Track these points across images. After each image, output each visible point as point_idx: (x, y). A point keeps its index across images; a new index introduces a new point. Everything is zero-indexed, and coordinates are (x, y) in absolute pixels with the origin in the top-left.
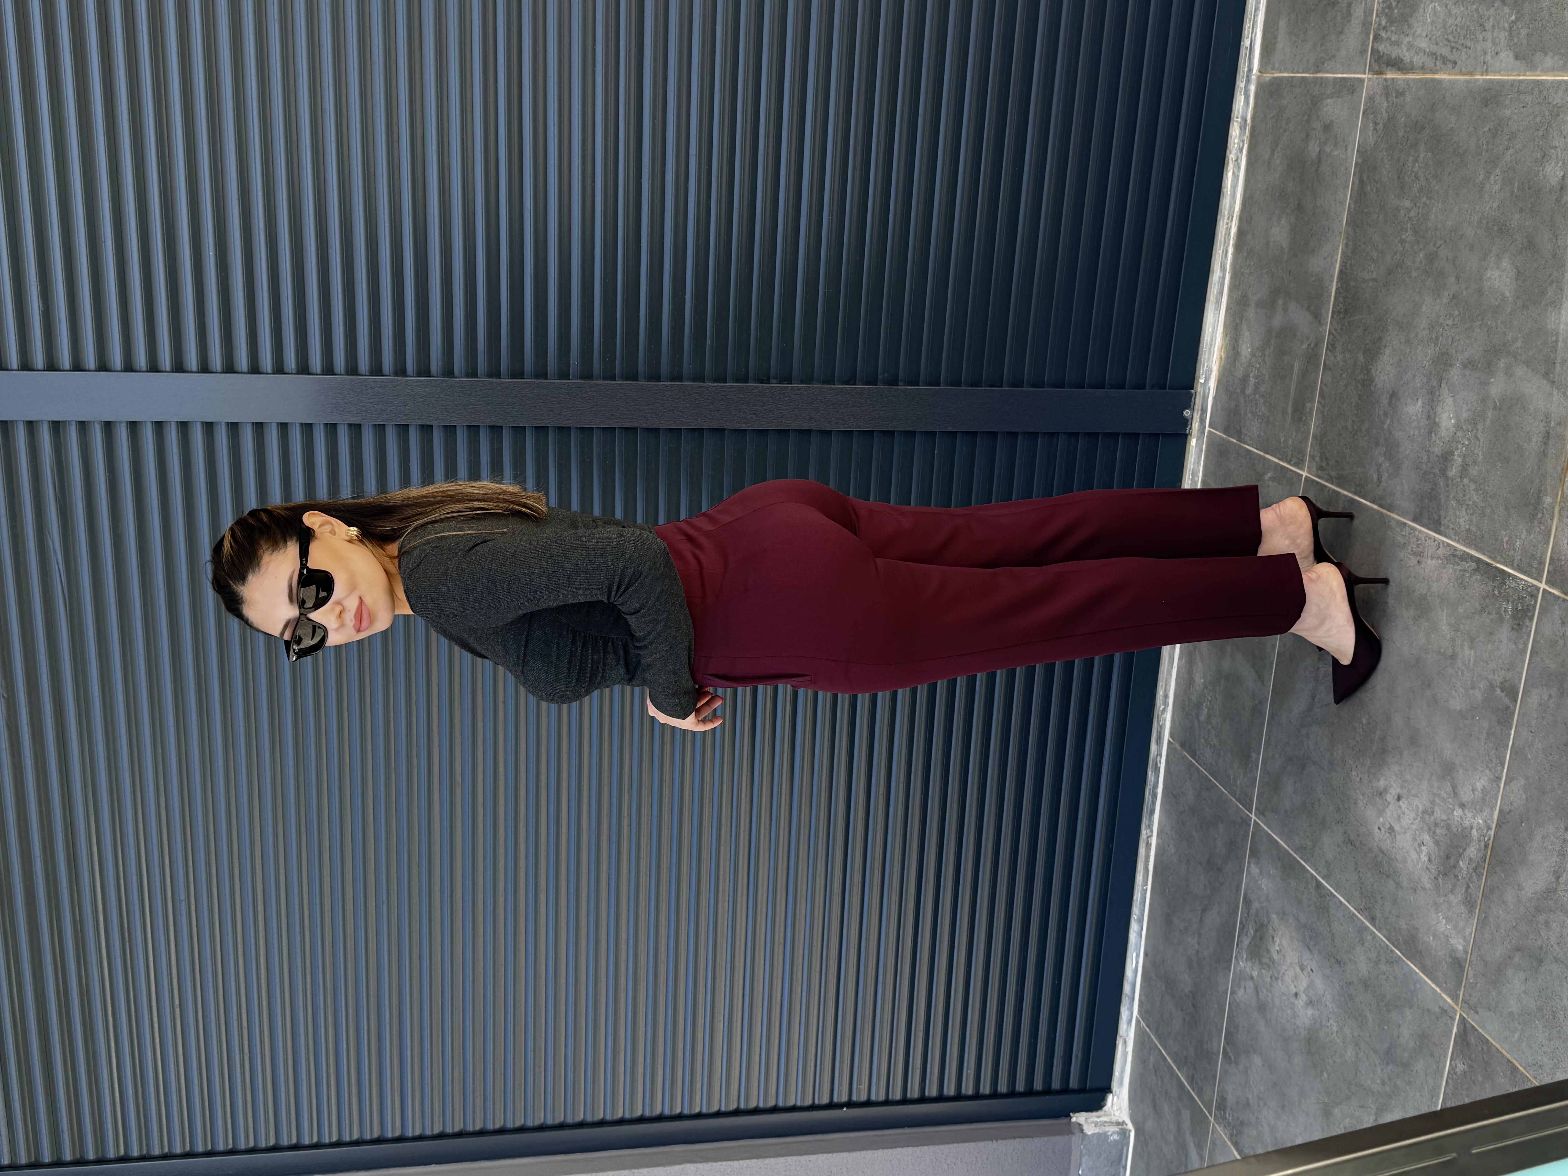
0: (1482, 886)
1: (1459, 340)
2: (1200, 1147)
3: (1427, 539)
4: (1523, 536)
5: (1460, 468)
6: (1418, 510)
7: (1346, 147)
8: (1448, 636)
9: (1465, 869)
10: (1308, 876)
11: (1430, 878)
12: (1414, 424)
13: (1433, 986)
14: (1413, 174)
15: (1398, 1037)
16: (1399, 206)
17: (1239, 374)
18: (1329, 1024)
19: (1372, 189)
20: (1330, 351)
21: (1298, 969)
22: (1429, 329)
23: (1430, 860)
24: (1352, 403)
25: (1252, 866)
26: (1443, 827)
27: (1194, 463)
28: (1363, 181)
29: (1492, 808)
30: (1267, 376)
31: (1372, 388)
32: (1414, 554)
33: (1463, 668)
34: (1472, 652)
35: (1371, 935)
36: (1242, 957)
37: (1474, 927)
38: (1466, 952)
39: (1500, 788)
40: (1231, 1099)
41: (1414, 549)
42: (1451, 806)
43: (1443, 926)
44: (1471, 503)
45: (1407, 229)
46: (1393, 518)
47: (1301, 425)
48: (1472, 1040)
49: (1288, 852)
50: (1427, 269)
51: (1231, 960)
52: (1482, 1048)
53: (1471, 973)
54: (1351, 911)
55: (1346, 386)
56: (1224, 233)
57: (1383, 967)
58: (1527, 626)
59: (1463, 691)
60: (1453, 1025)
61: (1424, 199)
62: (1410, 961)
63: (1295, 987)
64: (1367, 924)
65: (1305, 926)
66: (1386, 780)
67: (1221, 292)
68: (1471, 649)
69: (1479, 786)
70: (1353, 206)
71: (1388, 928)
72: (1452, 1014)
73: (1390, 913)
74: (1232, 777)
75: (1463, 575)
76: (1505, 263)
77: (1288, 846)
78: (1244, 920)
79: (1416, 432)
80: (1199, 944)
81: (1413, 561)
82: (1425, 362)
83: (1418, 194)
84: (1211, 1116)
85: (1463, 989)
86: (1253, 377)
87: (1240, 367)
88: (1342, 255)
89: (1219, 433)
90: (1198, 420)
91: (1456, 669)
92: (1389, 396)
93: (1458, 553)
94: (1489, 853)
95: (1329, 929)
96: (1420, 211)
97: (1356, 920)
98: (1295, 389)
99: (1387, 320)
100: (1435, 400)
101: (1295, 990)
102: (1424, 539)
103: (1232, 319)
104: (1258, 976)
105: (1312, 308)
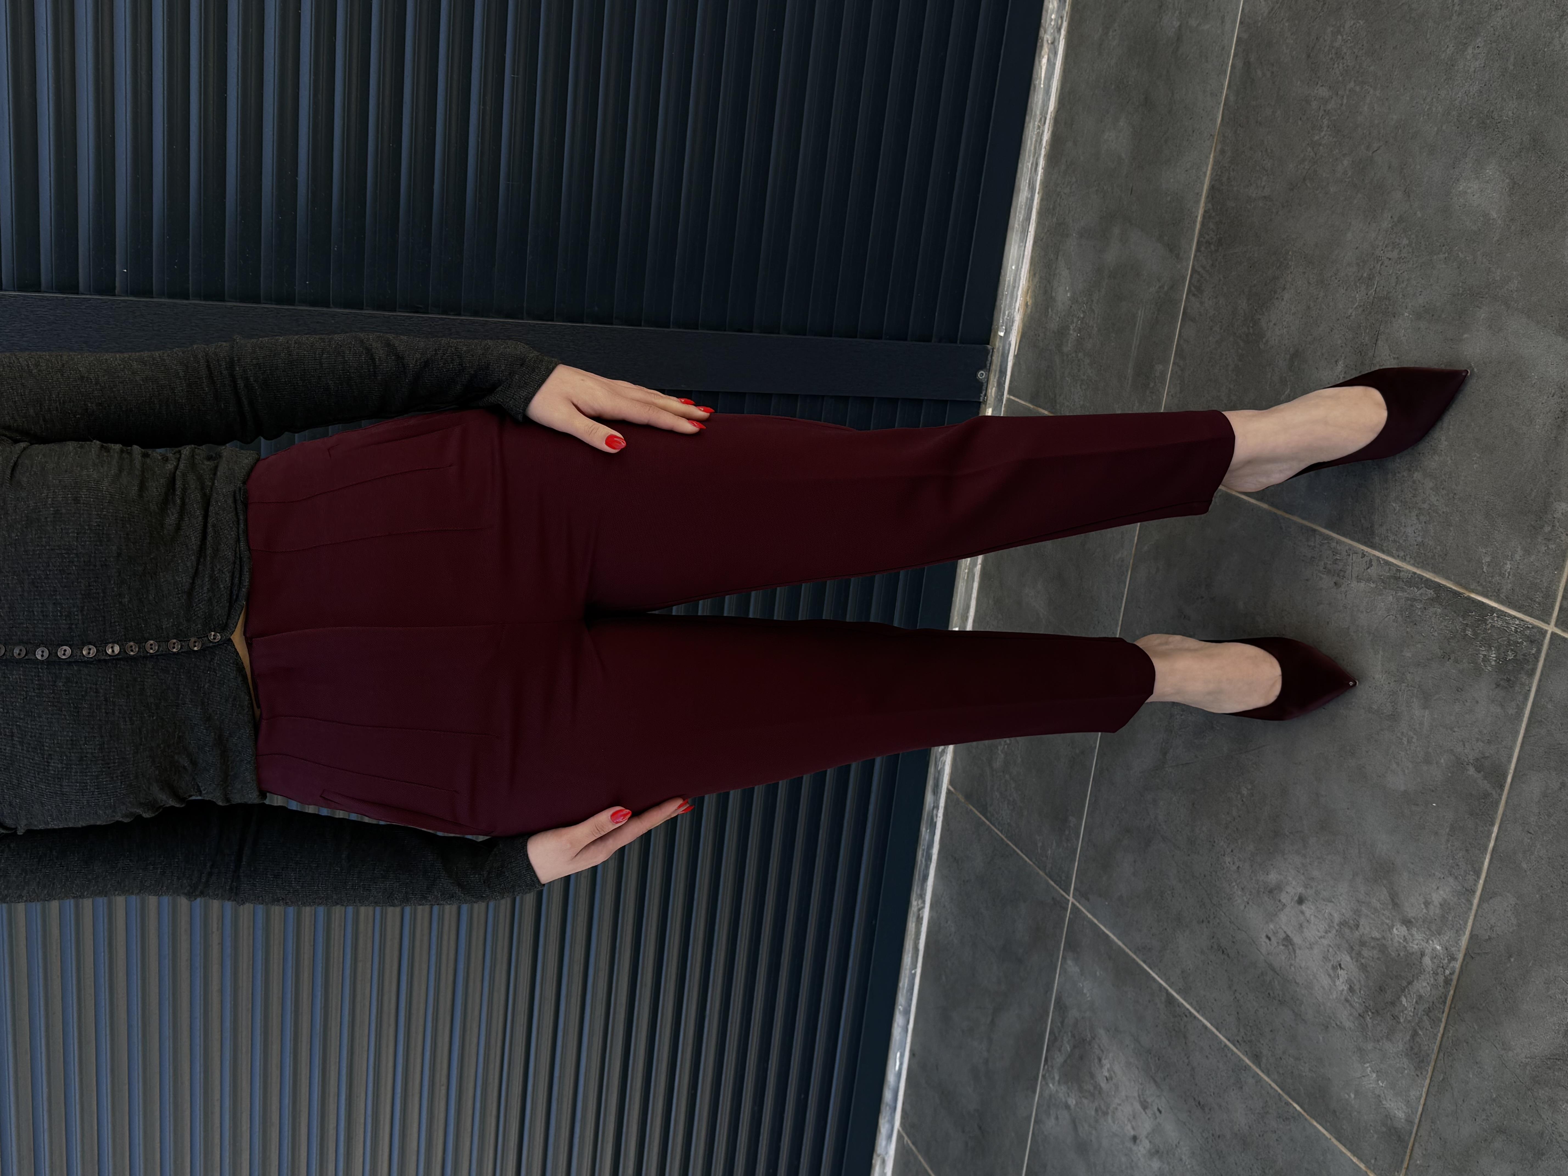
0: (1440, 1035)
1: (1409, 280)
3: (1351, 553)
4: (1517, 557)
8: (1386, 688)
9: (1411, 1009)
10: (1155, 986)
11: (1351, 1014)
13: (1355, 1160)
14: (1333, 51)
16: (1308, 96)
17: (1053, 326)
19: (1264, 74)
20: (1194, 295)
21: (1137, 1106)
22: (1358, 264)
23: (1351, 989)
24: (1227, 365)
25: (1070, 962)
26: (1373, 948)
28: (1249, 66)
29: (1459, 932)
30: (1095, 329)
31: (1262, 346)
32: (1329, 572)
33: (1411, 733)
34: (1427, 712)
35: (1253, 1077)
37: (1425, 1090)
38: (1410, 1122)
39: (1472, 904)
41: (1329, 566)
42: (1387, 921)
43: (1371, 1081)
44: (1426, 506)
45: (1322, 128)
46: (1295, 523)
47: (1149, 393)
49: (1123, 950)
50: (1356, 181)
51: (1036, 1079)
53: (1418, 1151)
54: (1221, 1042)
55: (1219, 342)
56: (1034, 141)
57: (1273, 1123)
58: (1523, 684)
59: (1411, 766)
61: (1352, 84)
62: (1318, 1122)
63: (1133, 1128)
64: (1247, 1061)
65: (1149, 1051)
66: (1280, 874)
68: (1425, 708)
69: (1437, 898)
70: (1232, 98)
71: (1281, 1071)
73: (1284, 1053)
74: (1040, 844)
75: (1412, 606)
76: (1490, 170)
77: (1124, 944)
78: (1056, 1031)
80: (988, 1051)
81: (1327, 582)
82: (1350, 311)
83: (1340, 79)
85: (1404, 1171)
86: (1074, 330)
87: (1054, 316)
88: (1214, 165)
89: (1023, 402)
90: (995, 385)
91: (1399, 734)
92: (1288, 357)
93: (1402, 574)
94: (1452, 992)
95: (1187, 1061)
96: (1345, 101)
97: (1229, 1055)
98: (1139, 345)
99: (1287, 253)
100: (1367, 362)
101: (1132, 1133)
102: (1345, 553)
103: (1042, 254)
104: (1076, 1105)
105: (1166, 238)
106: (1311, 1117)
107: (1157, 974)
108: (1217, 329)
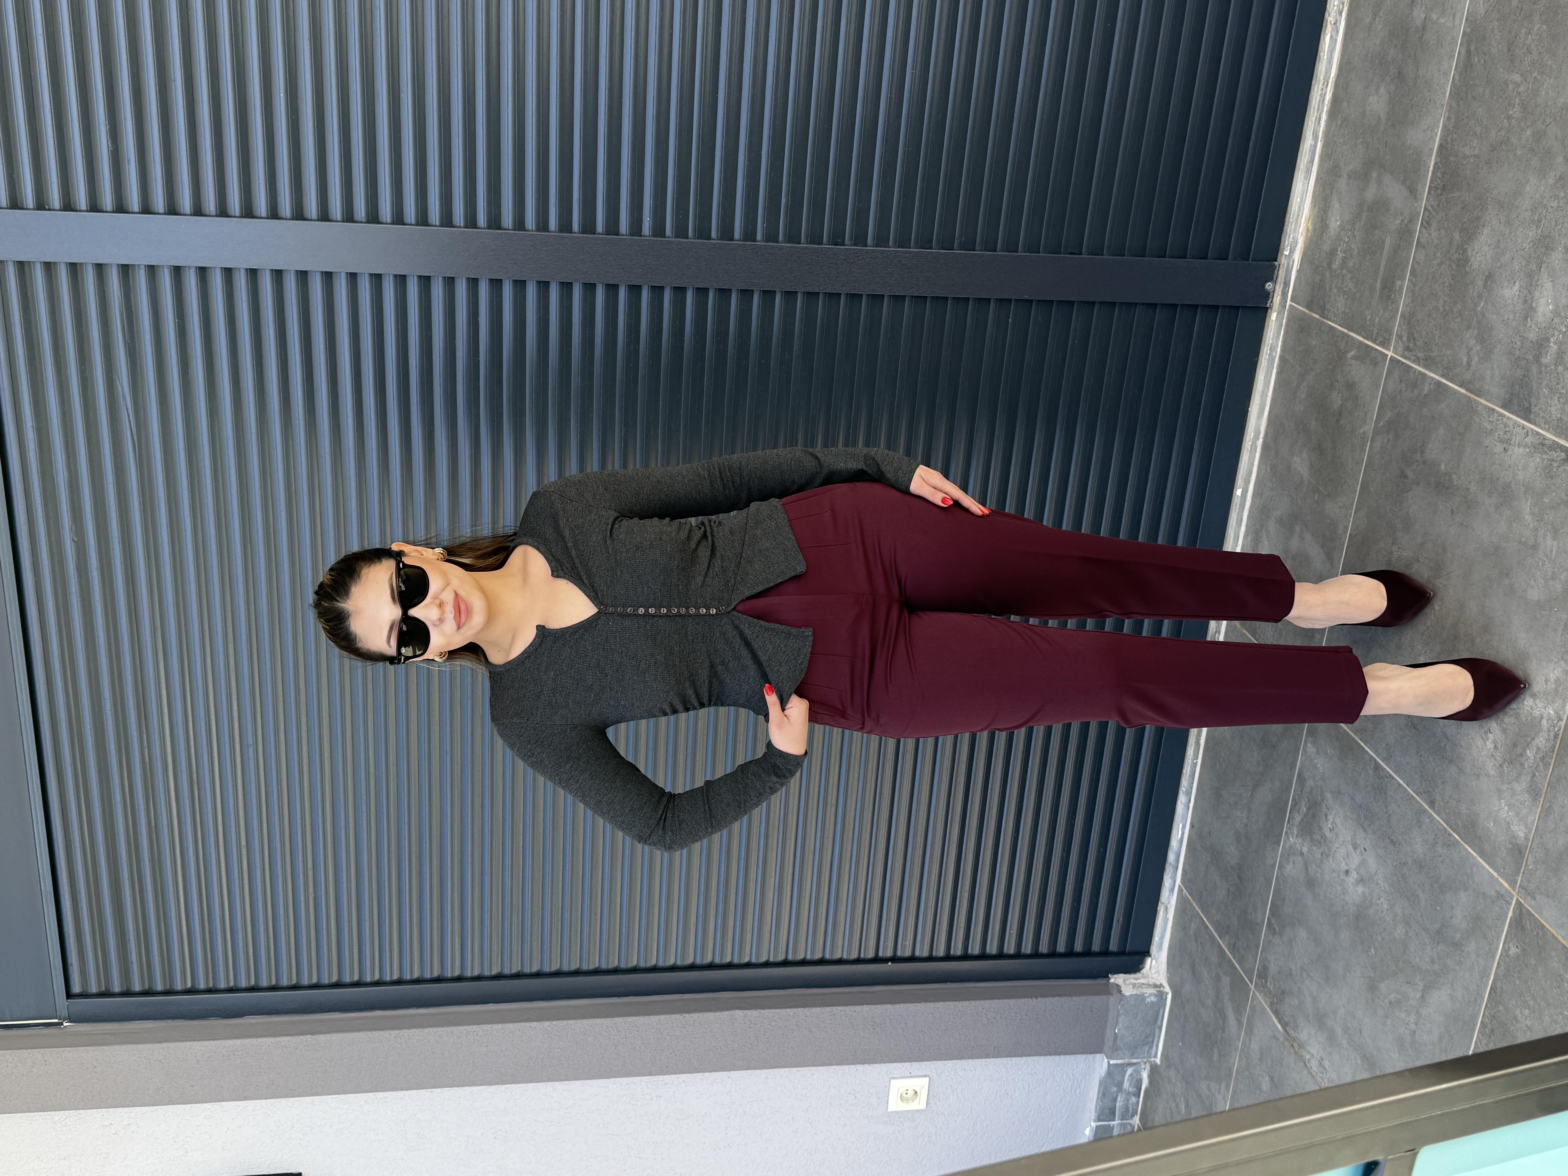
0: (1549, 775)
1: (1563, 223)
2: (1238, 1012)
3: (1515, 426)
5: (1555, 355)
6: (1507, 397)
7: (1454, 15)
8: (1531, 526)
9: (1532, 758)
10: (1367, 757)
11: (1495, 765)
12: (1510, 308)
13: (1491, 870)
14: (1525, 47)
15: (1451, 917)
16: (1507, 80)
17: (1326, 247)
18: (1379, 902)
19: (1479, 61)
20: (1425, 228)
21: (1350, 848)
22: (1532, 210)
23: (1496, 747)
24: (1444, 283)
25: (1309, 745)
26: (1511, 715)
27: (1273, 338)
28: (1470, 51)
29: (1565, 700)
30: (1356, 251)
31: (1467, 269)
32: (1501, 441)
33: (1544, 558)
34: (1555, 543)
35: (1429, 818)
36: (1293, 834)
37: (1537, 815)
38: (1527, 839)
40: (1273, 969)
41: (1501, 436)
43: (1505, 813)
44: (1564, 391)
45: (1515, 105)
46: (1481, 404)
47: (1390, 302)
48: (1528, 924)
49: (1347, 732)
50: (1534, 147)
51: (1281, 835)
52: (1537, 933)
53: (1531, 860)
54: (1409, 793)
55: (1439, 265)
56: (1318, 99)
57: (1439, 849)
59: (1543, 582)
60: (1508, 909)
61: (1535, 74)
62: (1468, 846)
63: (1346, 864)
64: (1426, 806)
65: (1361, 806)
67: (1311, 161)
68: (1554, 539)
69: (1552, 677)
70: (1457, 77)
71: (1447, 812)
72: (1507, 899)
73: (1450, 798)
75: (1551, 465)
78: (1297, 797)
79: (1511, 317)
80: (1248, 818)
81: (1499, 448)
82: (1525, 245)
83: (1529, 68)
84: (1252, 984)
85: (1521, 875)
86: (1341, 252)
87: (1327, 240)
88: (1442, 128)
89: (1301, 308)
90: (1280, 294)
91: (1537, 559)
92: (1484, 278)
93: (1547, 441)
94: (1558, 744)
95: (1385, 810)
96: (1531, 86)
97: (1414, 803)
98: (1386, 265)
99: (1487, 199)
100: (1534, 284)
101: (1346, 868)
102: (1511, 426)
103: (1321, 190)
104: (1308, 852)
105: (1408, 182)
106: (1465, 843)
107: (1369, 748)
108: (1438, 254)
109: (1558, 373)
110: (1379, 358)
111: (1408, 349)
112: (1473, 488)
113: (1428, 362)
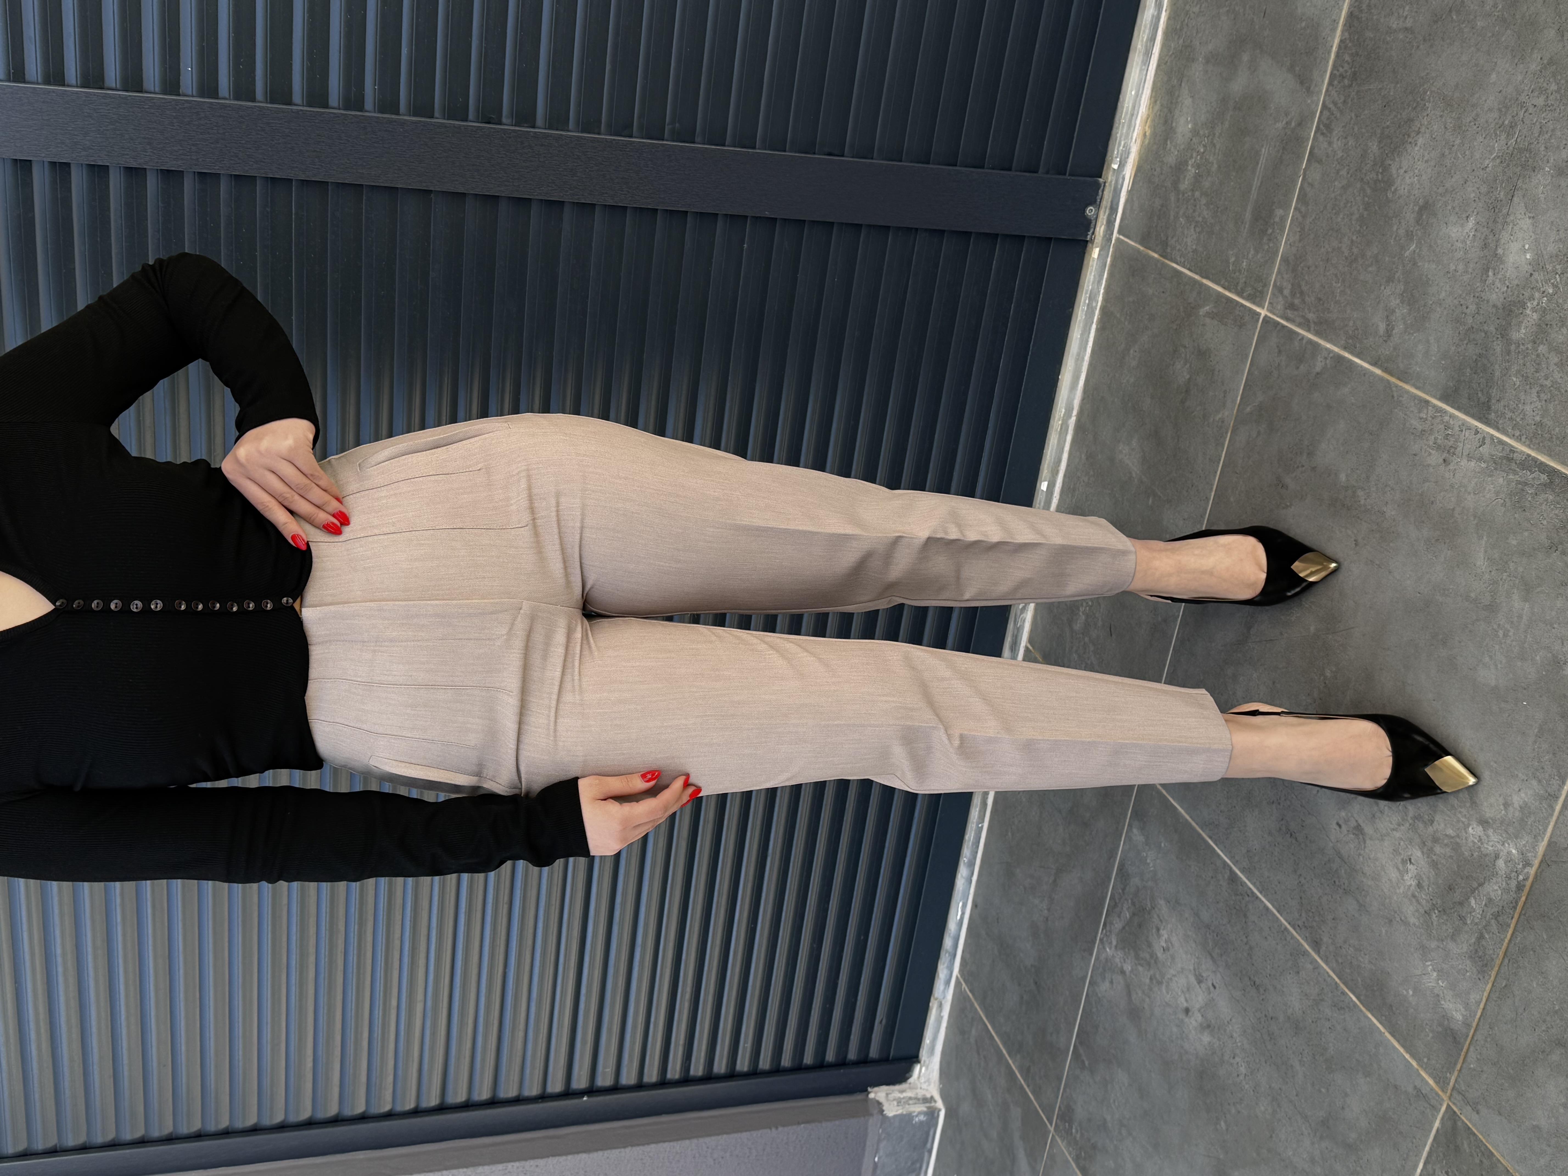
0: (1507, 941)
1: (1553, 130)
2: (1032, 1156)
3: (1462, 428)
5: (1535, 329)
6: (1450, 384)
8: (1487, 576)
9: (1479, 911)
11: (1417, 911)
12: (1460, 254)
13: (1407, 1056)
15: (1343, 1108)
17: (1171, 160)
18: (1232, 1061)
20: (1323, 134)
21: (1192, 979)
22: (1500, 110)
23: (1419, 885)
24: (1352, 214)
25: (1135, 832)
26: (1446, 845)
27: (1093, 283)
29: (1537, 838)
30: (1216, 166)
31: (1390, 195)
32: (1439, 448)
33: (1508, 626)
34: (1527, 605)
35: (1311, 963)
36: (1111, 943)
37: (1486, 994)
38: (1467, 1025)
39: (1553, 811)
40: (1080, 1113)
41: (1439, 441)
42: (1463, 820)
43: (1431, 980)
44: (1548, 383)
46: (1408, 392)
47: (1265, 240)
48: (1466, 1145)
49: (1190, 824)
50: (1505, 15)
51: (1095, 943)
52: (1481, 1161)
53: (1472, 1055)
54: (1281, 924)
55: (1345, 188)
59: (1504, 661)
60: (1435, 1117)
62: (1373, 1015)
63: (1186, 1001)
64: (1307, 947)
65: (1208, 927)
68: (1525, 600)
69: (1517, 800)
71: (1340, 961)
72: (1433, 1102)
73: (1345, 942)
75: (1523, 490)
77: (1191, 817)
78: (1117, 897)
79: (1461, 267)
80: (1049, 910)
81: (1435, 458)
82: (1487, 162)
84: (1051, 1125)
85: (1456, 1073)
86: (1193, 166)
87: (1172, 149)
89: (1132, 243)
90: (1105, 223)
91: (1495, 627)
92: (1417, 208)
93: (1516, 455)
94: (1523, 898)
95: (1245, 940)
97: (1289, 938)
98: (1260, 187)
99: (1425, 93)
100: (1500, 220)
101: (1185, 1005)
102: (1457, 428)
103: (1166, 79)
104: (1132, 971)
105: (1297, 69)
106: (1366, 1009)
107: (1222, 851)
108: (1344, 172)
109: (1538, 356)
110: (1247, 318)
111: (1291, 306)
112: (1391, 511)
113: (1323, 328)
